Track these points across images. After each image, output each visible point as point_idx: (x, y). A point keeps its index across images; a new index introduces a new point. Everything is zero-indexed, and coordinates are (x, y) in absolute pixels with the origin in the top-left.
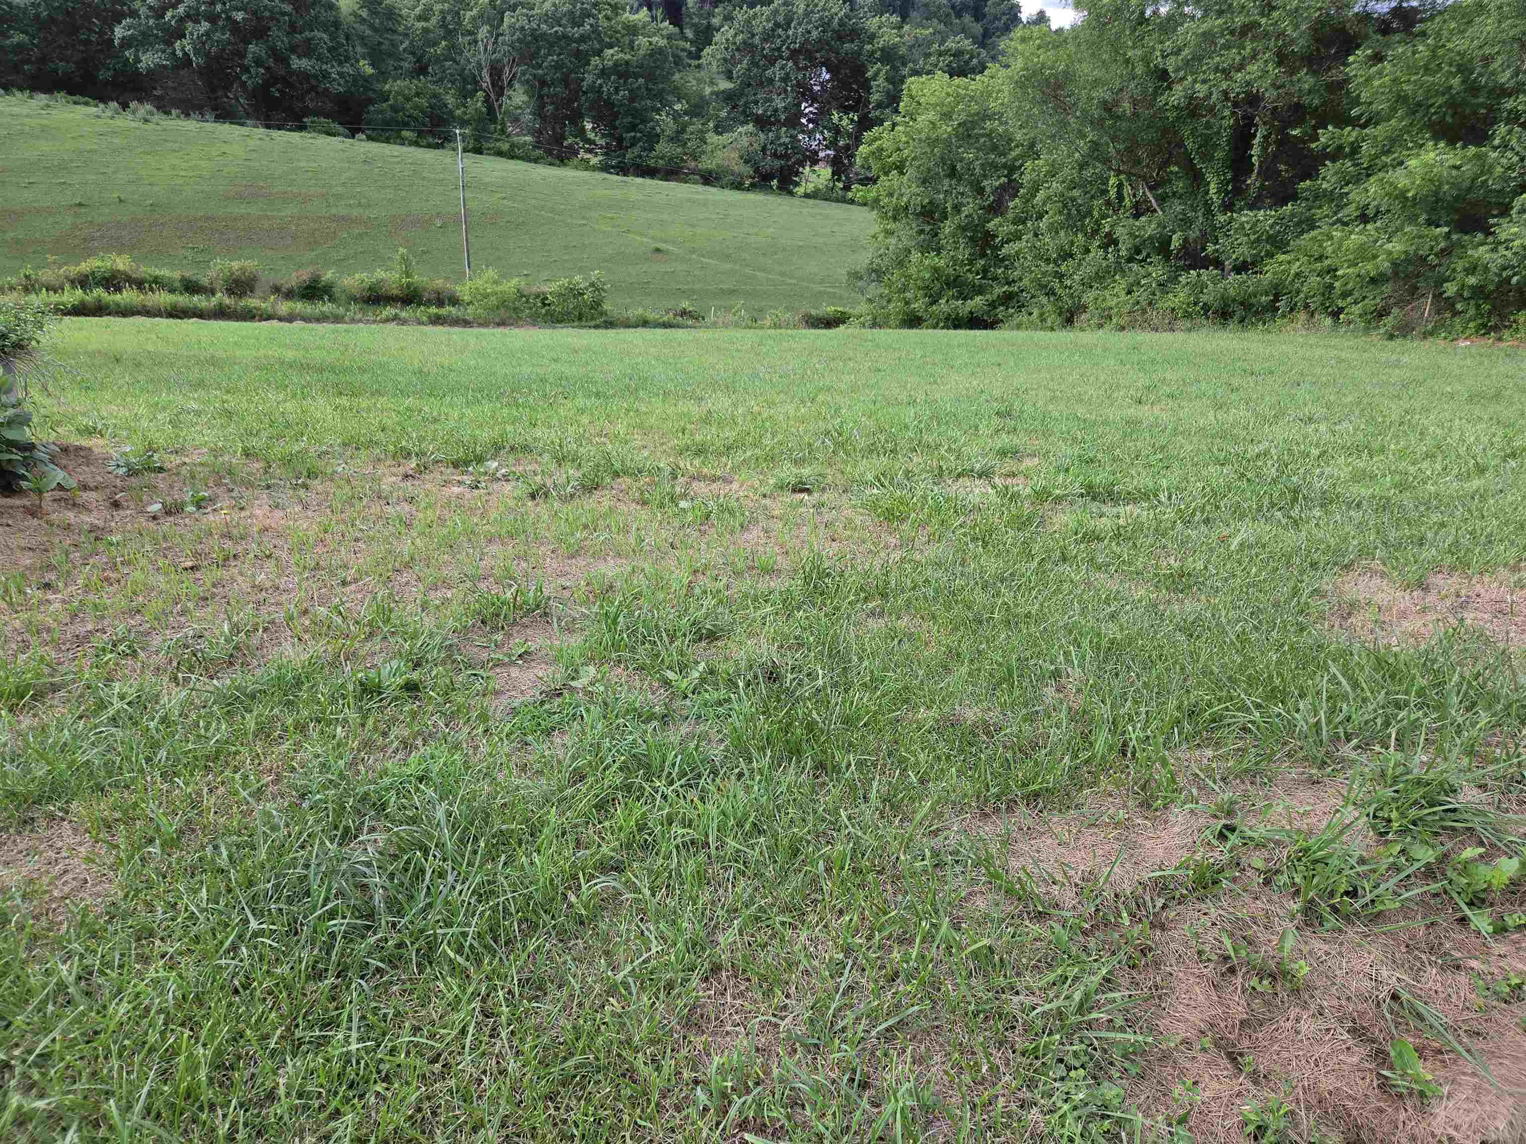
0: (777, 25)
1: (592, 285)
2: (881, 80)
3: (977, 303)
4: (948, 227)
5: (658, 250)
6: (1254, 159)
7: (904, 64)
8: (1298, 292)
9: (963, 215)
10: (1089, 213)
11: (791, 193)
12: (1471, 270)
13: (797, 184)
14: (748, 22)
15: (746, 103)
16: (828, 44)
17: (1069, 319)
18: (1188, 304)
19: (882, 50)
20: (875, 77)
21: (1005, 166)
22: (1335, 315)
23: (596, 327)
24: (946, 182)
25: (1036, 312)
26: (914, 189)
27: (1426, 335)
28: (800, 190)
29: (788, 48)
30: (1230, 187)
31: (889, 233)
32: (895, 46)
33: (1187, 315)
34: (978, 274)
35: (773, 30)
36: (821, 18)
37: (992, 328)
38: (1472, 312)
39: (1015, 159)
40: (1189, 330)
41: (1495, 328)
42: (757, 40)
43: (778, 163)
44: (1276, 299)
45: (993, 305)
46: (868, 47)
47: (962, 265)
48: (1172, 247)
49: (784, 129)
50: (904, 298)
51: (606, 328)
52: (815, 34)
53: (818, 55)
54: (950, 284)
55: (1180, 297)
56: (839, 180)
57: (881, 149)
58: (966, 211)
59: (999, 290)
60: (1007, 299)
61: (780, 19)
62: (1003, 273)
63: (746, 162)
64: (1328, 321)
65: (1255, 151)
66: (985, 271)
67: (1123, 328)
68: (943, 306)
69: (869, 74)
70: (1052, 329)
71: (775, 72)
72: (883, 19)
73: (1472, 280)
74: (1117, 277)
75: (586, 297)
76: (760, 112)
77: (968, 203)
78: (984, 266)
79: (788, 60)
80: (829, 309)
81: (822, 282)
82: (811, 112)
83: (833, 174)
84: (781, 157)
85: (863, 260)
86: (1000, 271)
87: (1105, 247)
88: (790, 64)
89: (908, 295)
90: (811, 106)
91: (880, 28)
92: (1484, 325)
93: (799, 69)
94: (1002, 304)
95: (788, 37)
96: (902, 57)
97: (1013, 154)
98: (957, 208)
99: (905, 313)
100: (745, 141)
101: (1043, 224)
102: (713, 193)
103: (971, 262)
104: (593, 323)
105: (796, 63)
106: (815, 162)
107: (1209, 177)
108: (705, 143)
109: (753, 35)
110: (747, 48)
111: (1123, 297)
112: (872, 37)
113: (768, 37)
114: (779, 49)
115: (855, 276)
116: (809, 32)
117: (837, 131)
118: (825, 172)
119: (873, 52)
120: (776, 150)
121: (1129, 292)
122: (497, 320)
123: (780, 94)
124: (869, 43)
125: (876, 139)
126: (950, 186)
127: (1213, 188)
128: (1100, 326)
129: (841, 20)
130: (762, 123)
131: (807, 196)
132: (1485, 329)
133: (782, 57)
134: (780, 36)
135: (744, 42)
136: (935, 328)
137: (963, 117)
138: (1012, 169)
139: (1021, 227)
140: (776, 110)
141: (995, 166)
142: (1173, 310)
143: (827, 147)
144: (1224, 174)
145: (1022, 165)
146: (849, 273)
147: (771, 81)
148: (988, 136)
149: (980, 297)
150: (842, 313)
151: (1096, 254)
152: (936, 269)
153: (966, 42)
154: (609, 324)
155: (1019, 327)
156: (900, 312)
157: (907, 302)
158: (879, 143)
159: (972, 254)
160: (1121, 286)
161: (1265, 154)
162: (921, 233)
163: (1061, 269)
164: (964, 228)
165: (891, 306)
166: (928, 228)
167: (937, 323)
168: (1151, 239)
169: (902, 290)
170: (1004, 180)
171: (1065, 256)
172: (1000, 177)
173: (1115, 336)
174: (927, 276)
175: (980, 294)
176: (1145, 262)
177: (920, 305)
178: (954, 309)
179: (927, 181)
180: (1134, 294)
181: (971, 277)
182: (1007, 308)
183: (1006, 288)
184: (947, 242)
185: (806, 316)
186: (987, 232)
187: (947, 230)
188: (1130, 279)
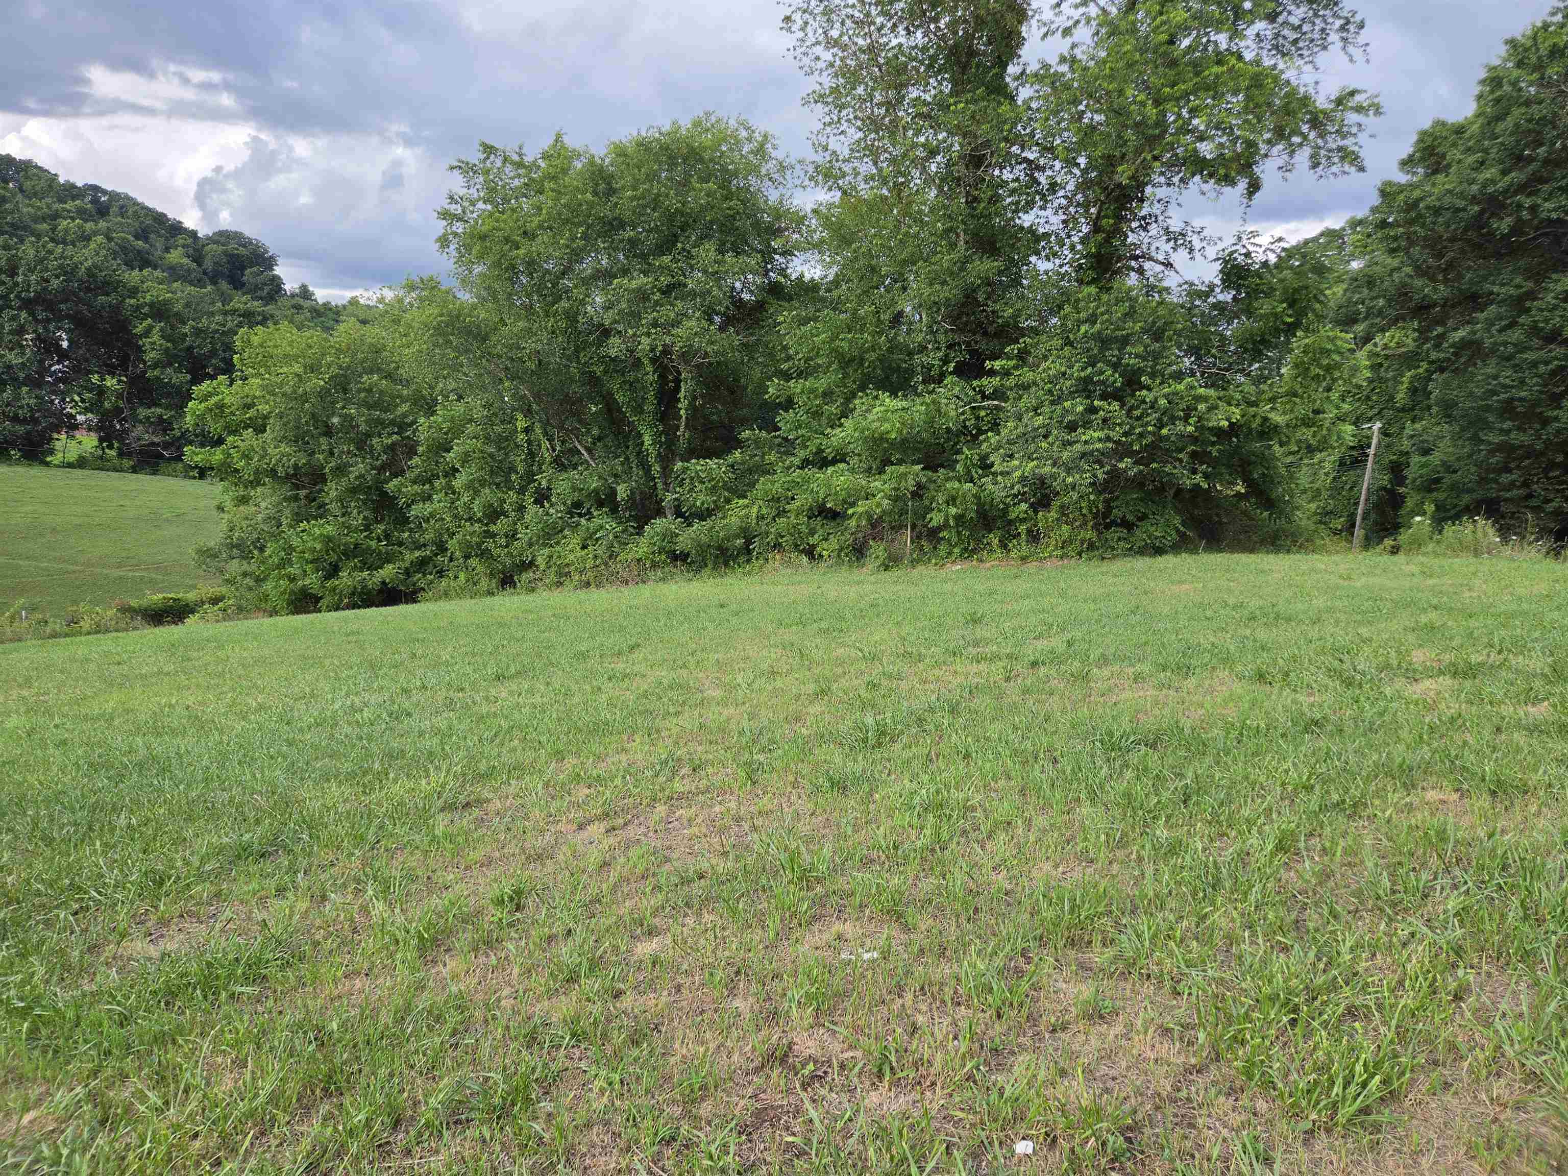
2: (155, 337)
3: (388, 572)
4: (332, 490)
6: (682, 412)
7: (185, 324)
8: (767, 533)
9: (352, 476)
10: (512, 469)
11: (47, 464)
12: (952, 500)
13: (52, 452)
16: (76, 294)
17: (507, 581)
18: (653, 553)
19: (151, 305)
20: (147, 333)
21: (393, 423)
22: (810, 552)
24: (323, 440)
25: (462, 576)
26: (284, 448)
27: (914, 563)
28: (56, 459)
29: (18, 297)
30: (663, 439)
31: (243, 500)
32: (167, 302)
33: (654, 565)
34: (380, 540)
36: (61, 267)
37: (415, 601)
38: (955, 539)
39: (405, 415)
40: (663, 579)
41: (974, 551)
43: (21, 429)
44: (748, 542)
45: (408, 573)
46: (131, 302)
47: (357, 530)
48: (619, 499)
49: (25, 389)
50: (288, 576)
52: (55, 283)
53: (63, 307)
54: (348, 554)
55: (641, 547)
56: (110, 447)
57: (221, 406)
58: (355, 471)
59: (410, 556)
60: (422, 564)
62: (410, 536)
64: (805, 559)
65: (683, 405)
66: (387, 536)
67: (588, 584)
68: (346, 579)
69: (139, 329)
70: (490, 593)
72: (145, 272)
73: (953, 511)
74: (566, 532)
77: (357, 463)
78: (385, 531)
79: (20, 309)
80: (155, 598)
81: (120, 566)
82: (60, 371)
83: (101, 440)
84: (24, 421)
85: (215, 536)
86: (406, 535)
87: (539, 502)
88: (24, 315)
89: (294, 570)
90: (58, 362)
91: (142, 282)
92: (966, 550)
93: (37, 321)
94: (418, 572)
95: (16, 284)
96: (177, 314)
97: (400, 411)
98: (341, 471)
99: (292, 592)
101: (458, 482)
103: (367, 528)
105: (32, 315)
106: (75, 427)
107: (642, 429)
111: (580, 553)
112: (134, 292)
115: (207, 554)
116: (47, 281)
117: (101, 391)
118: (88, 442)
119: (138, 308)
120: (16, 414)
121: (584, 547)
123: (11, 349)
124: (131, 297)
125: (210, 395)
126: (330, 444)
127: (647, 440)
128: (560, 584)
129: (88, 269)
131: (70, 465)
132: (968, 553)
133: (11, 308)
136: (337, 609)
137: (334, 370)
138: (401, 425)
139: (427, 486)
140: (10, 367)
141: (380, 422)
142: (639, 560)
143: (87, 410)
144: (656, 426)
145: (414, 422)
146: (199, 552)
148: (369, 391)
149: (391, 566)
150: (175, 600)
151: (532, 511)
152: (328, 539)
153: (256, 303)
155: (446, 594)
156: (282, 593)
157: (292, 579)
158: (216, 399)
159: (365, 518)
160: (574, 541)
161: (692, 407)
162: (296, 498)
163: (493, 528)
164: (353, 491)
165: (268, 586)
166: (303, 493)
167: (341, 600)
168: (596, 491)
169: (281, 565)
170: (395, 437)
171: (494, 514)
172: (390, 435)
173: (582, 594)
174: (318, 547)
175: (389, 562)
176: (589, 515)
177: (312, 581)
178: (359, 582)
179: (299, 439)
180: (591, 548)
181: (373, 544)
182: (425, 575)
183: (417, 554)
184: (334, 507)
185: (126, 610)
186: (384, 494)
187: (333, 494)
188: (582, 533)
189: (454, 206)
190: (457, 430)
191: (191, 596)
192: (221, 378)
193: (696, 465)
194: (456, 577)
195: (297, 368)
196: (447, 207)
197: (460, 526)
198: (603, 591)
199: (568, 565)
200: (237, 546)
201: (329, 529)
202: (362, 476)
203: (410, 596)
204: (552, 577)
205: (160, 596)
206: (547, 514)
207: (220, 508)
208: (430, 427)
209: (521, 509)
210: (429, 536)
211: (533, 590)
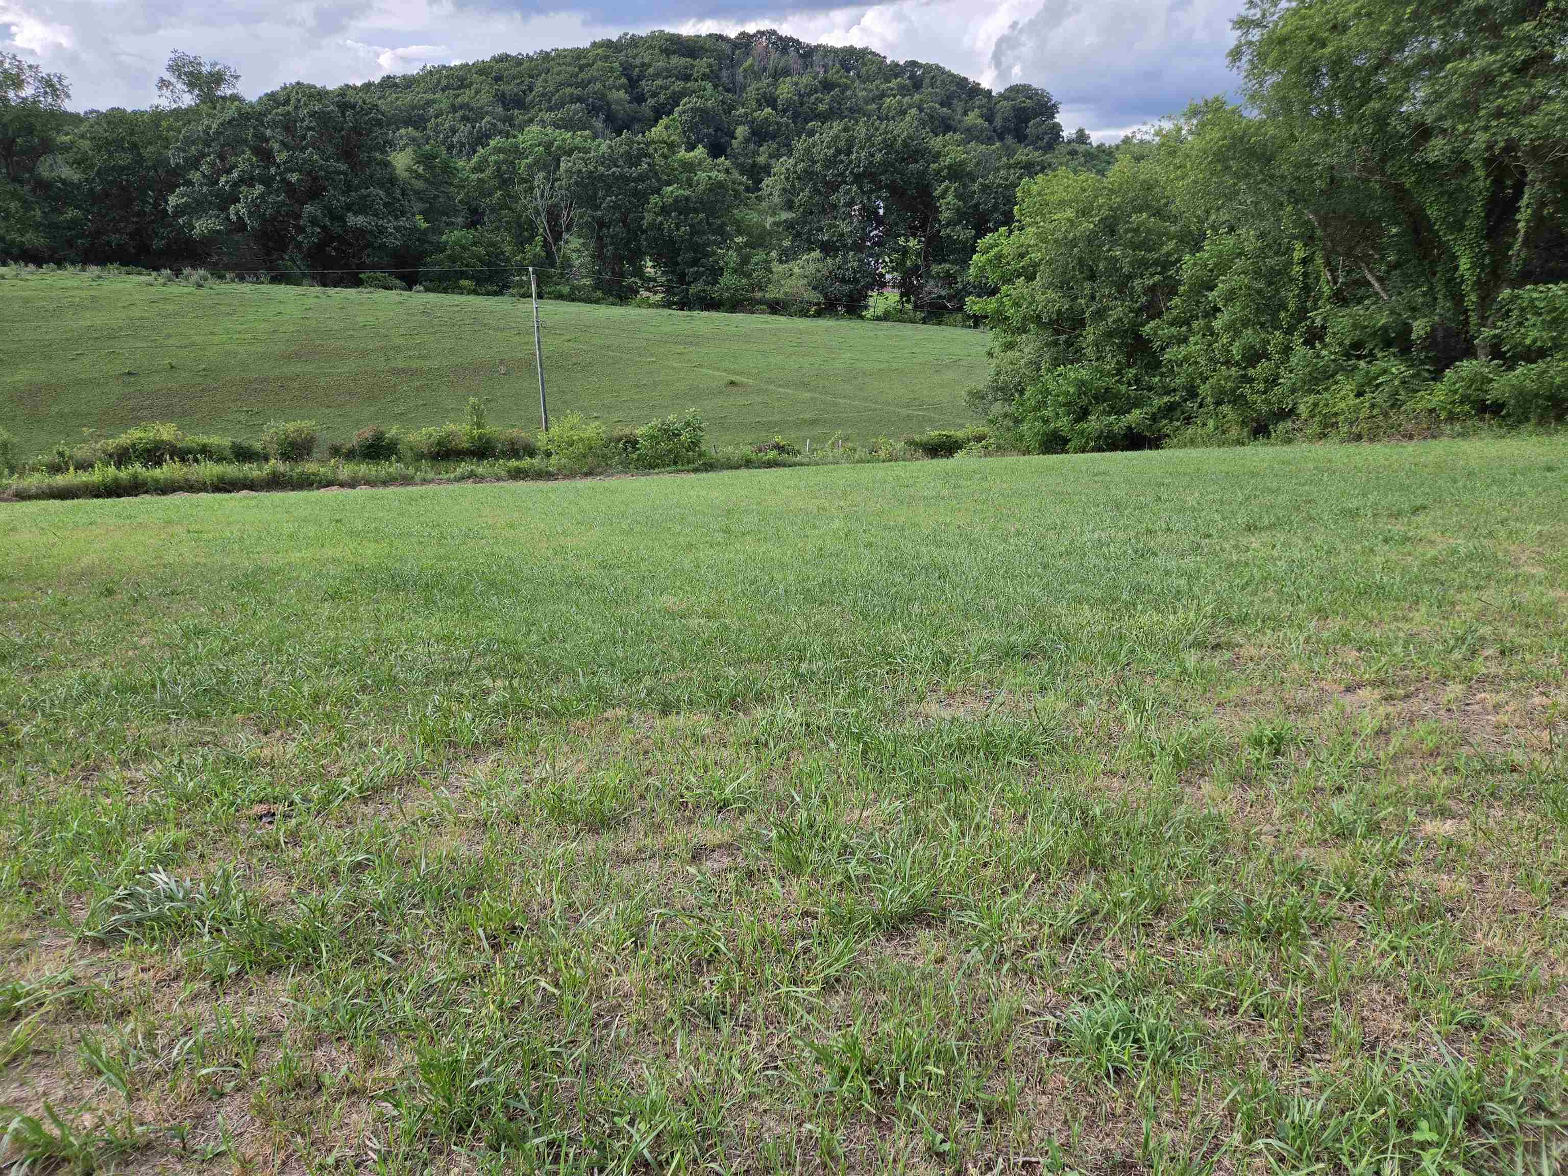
0: (839, 151)
1: (688, 424)
2: (950, 198)
3: (1135, 417)
4: (1090, 333)
5: (732, 383)
6: (1521, 225)
7: (974, 181)
9: (1110, 320)
10: (1283, 306)
11: (862, 318)
13: (866, 307)
14: (808, 150)
15: (811, 230)
16: (893, 165)
17: (1260, 430)
18: (1453, 403)
19: (950, 167)
20: (944, 195)
21: (1156, 262)
23: (696, 470)
24: (1087, 285)
25: (1211, 423)
26: (1051, 294)
28: (868, 314)
29: (851, 173)
30: (1487, 261)
31: (1010, 346)
32: (962, 163)
33: (1452, 418)
34: (1130, 385)
35: (835, 156)
36: (884, 141)
37: (1158, 447)
39: (1169, 254)
40: (1463, 435)
42: (818, 167)
43: (846, 288)
45: (1154, 418)
46: (934, 166)
47: (1109, 374)
48: (1413, 337)
49: (851, 253)
50: (1042, 418)
51: (707, 470)
52: (879, 157)
53: (883, 178)
54: (1099, 398)
55: (1437, 395)
56: (908, 301)
57: (999, 257)
58: (1114, 315)
59: (1159, 402)
60: (1170, 409)
61: (842, 144)
62: (1160, 380)
63: (815, 288)
65: (1524, 215)
66: (1137, 381)
67: (1359, 437)
68: (1094, 423)
69: (937, 193)
70: (1240, 443)
71: (839, 198)
72: (947, 137)
74: (1339, 377)
75: (683, 438)
76: (826, 238)
77: (1116, 306)
78: (1135, 375)
79: (852, 183)
80: (932, 434)
81: (908, 406)
82: (877, 236)
83: (902, 296)
84: (848, 282)
85: (983, 380)
86: (1157, 379)
87: (1309, 342)
88: (855, 188)
89: (1048, 412)
90: (876, 228)
91: (944, 146)
93: (863, 192)
94: (1165, 417)
95: (851, 162)
96: (970, 173)
97: (1165, 249)
98: (1100, 314)
100: (812, 268)
101: (1217, 324)
102: (782, 321)
103: (1119, 372)
104: (691, 466)
105: (860, 188)
106: (883, 285)
107: (1458, 250)
108: (772, 273)
109: (814, 162)
110: (809, 175)
111: (1353, 401)
112: (937, 156)
113: (830, 163)
114: (842, 174)
115: (976, 396)
116: (873, 156)
117: (905, 251)
118: (892, 297)
119: (938, 172)
120: (844, 276)
121: (1359, 394)
122: (585, 470)
123: (844, 220)
124: (934, 162)
125: (992, 247)
126: (1093, 288)
127: (1464, 264)
128: (1323, 436)
129: (904, 141)
130: (828, 249)
131: (878, 319)
133: (845, 183)
134: (842, 162)
135: (805, 171)
136: (1083, 451)
137: (1105, 212)
138: (1165, 265)
139: (1184, 328)
140: (842, 235)
141: (1143, 264)
142: (1432, 411)
143: (894, 269)
144: (1479, 245)
145: (1179, 260)
146: (970, 393)
147: (835, 207)
148: (1136, 231)
149: (1138, 411)
150: (947, 437)
151: (1300, 351)
152: (1081, 384)
153: (1036, 154)
154: (710, 467)
155: (1192, 442)
156: (1037, 434)
157: (1046, 421)
158: (996, 250)
159: (1118, 362)
160: (1346, 387)
161: (1538, 219)
162: (1056, 343)
163: (1251, 372)
164: (1110, 335)
165: (1025, 426)
166: (1063, 337)
167: (1087, 443)
168: (1385, 329)
169: (1037, 408)
170: (1157, 278)
171: (1253, 356)
172: (1152, 275)
173: (1352, 448)
174: (1072, 390)
175: (1136, 407)
176: (1371, 357)
177: (1063, 423)
178: (1106, 426)
179: (1065, 285)
180: (1368, 396)
181: (1123, 388)
182: (1171, 421)
183: (1166, 399)
184: (1089, 352)
185: (911, 443)
186: (1138, 337)
187: (1091, 338)
188: (1359, 378)
189: (1252, 11)
190: (1223, 266)
191: (960, 434)
192: (1002, 229)
193: (1530, 292)
194: (1204, 425)
195: (1070, 213)
196: (1244, 13)
197: (1215, 371)
198: (1378, 447)
199: (1336, 414)
200: (1002, 389)
201: (1084, 374)
202: (1120, 319)
203: (1155, 443)
204: (1314, 427)
205: (937, 433)
206: (1318, 356)
207: (990, 354)
208: (1195, 264)
209: (1287, 350)
210: (1180, 381)
211: (1289, 441)
